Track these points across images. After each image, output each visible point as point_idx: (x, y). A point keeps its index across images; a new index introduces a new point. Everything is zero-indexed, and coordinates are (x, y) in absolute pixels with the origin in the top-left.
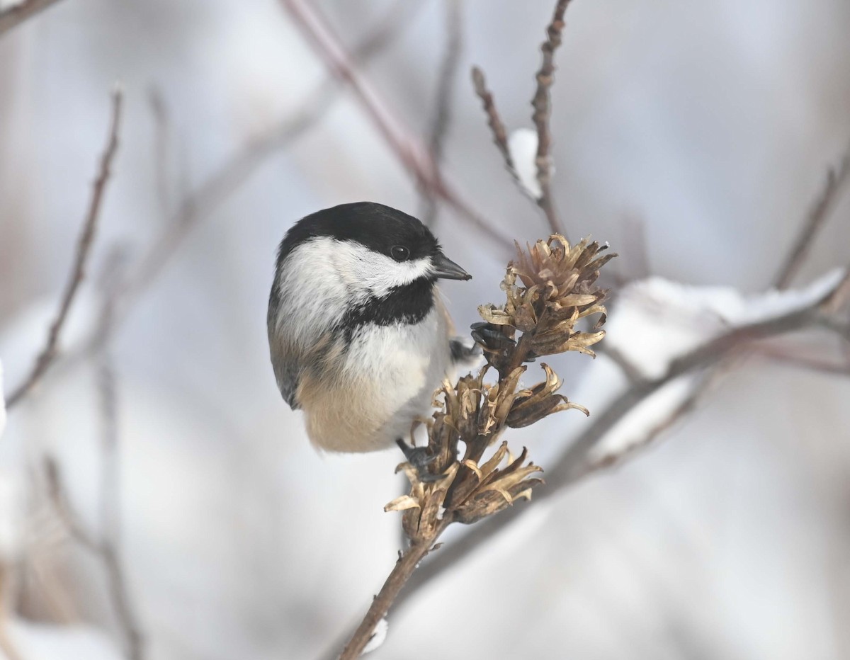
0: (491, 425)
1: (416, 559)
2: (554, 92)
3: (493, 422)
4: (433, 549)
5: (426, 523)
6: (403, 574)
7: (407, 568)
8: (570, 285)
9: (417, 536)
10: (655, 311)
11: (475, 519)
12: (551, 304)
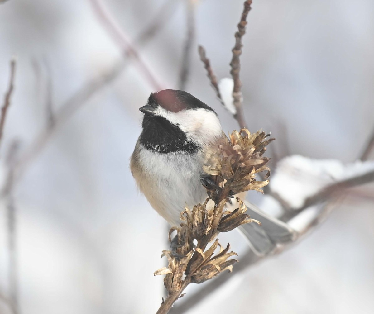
0: (210, 229)
1: (171, 302)
2: (242, 58)
3: (211, 228)
4: (180, 297)
5: (176, 282)
6: (164, 310)
7: (167, 307)
8: (250, 154)
9: (171, 289)
10: (297, 174)
11: (202, 281)
12: (240, 164)
